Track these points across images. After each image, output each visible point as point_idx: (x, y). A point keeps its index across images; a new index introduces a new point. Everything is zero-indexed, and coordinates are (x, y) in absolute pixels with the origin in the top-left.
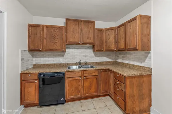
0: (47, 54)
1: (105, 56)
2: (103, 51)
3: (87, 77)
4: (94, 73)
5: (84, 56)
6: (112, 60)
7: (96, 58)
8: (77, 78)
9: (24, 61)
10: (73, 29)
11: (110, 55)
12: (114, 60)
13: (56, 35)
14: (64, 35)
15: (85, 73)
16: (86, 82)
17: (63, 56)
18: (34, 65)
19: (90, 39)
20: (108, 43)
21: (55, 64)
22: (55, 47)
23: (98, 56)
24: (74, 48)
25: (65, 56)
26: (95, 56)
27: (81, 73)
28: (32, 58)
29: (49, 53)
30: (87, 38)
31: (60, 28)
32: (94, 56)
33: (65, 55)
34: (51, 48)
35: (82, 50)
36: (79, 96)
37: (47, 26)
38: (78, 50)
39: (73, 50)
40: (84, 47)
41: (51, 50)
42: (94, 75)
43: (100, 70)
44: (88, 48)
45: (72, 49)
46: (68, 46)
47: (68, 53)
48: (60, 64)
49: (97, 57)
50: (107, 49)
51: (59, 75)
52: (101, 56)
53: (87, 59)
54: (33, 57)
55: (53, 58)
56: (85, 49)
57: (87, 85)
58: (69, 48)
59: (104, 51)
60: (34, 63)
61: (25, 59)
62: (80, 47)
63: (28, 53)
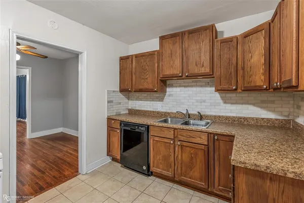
0: (143, 95)
1: (254, 104)
2: (236, 89)
3: (185, 144)
4: (199, 139)
5: (197, 101)
6: (282, 115)
7: (227, 108)
8: (166, 140)
9: (112, 104)
10: (170, 52)
11: (273, 102)
12: (288, 116)
13: (147, 67)
14: (156, 65)
15: (180, 135)
16: (182, 152)
17: (162, 99)
18: (130, 110)
19: (203, 66)
20: (249, 70)
21: (151, 111)
22: (145, 86)
23: (232, 104)
24: (180, 86)
25: (165, 100)
26: (225, 103)
27: (172, 132)
28: (127, 101)
29: (145, 95)
30: (196, 65)
31: (151, 54)
32: (221, 101)
33: (165, 98)
34: (141, 87)
35: (194, 89)
36: (169, 174)
37: (137, 56)
38: (187, 89)
39: (178, 89)
40: (198, 84)
41: (141, 91)
42: (199, 142)
43: (214, 134)
44: (208, 85)
45: (176, 87)
46: (171, 83)
47: (170, 95)
48: (158, 113)
49: (229, 105)
50: (246, 85)
51: (140, 128)
52: (242, 104)
53: (204, 107)
54: (129, 100)
55: (149, 102)
56: (201, 86)
57: (184, 158)
58: (172, 86)
59: (239, 90)
60: (130, 108)
61: (114, 102)
62: (190, 84)
63: (120, 94)
